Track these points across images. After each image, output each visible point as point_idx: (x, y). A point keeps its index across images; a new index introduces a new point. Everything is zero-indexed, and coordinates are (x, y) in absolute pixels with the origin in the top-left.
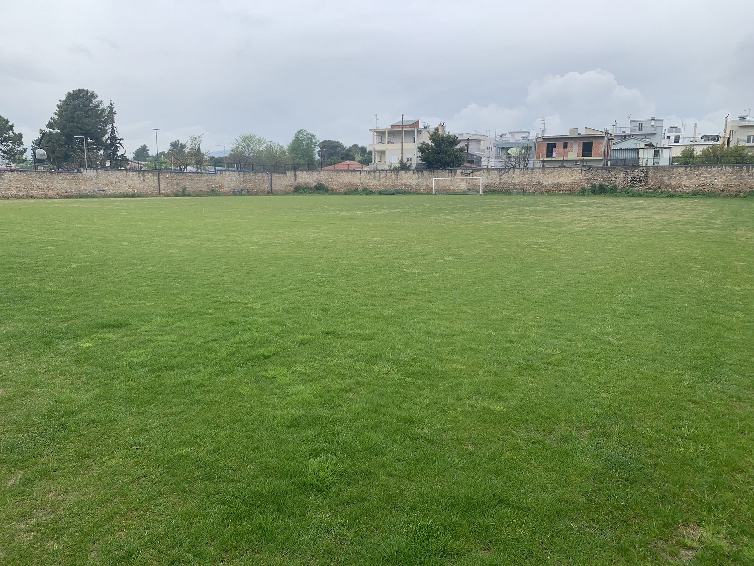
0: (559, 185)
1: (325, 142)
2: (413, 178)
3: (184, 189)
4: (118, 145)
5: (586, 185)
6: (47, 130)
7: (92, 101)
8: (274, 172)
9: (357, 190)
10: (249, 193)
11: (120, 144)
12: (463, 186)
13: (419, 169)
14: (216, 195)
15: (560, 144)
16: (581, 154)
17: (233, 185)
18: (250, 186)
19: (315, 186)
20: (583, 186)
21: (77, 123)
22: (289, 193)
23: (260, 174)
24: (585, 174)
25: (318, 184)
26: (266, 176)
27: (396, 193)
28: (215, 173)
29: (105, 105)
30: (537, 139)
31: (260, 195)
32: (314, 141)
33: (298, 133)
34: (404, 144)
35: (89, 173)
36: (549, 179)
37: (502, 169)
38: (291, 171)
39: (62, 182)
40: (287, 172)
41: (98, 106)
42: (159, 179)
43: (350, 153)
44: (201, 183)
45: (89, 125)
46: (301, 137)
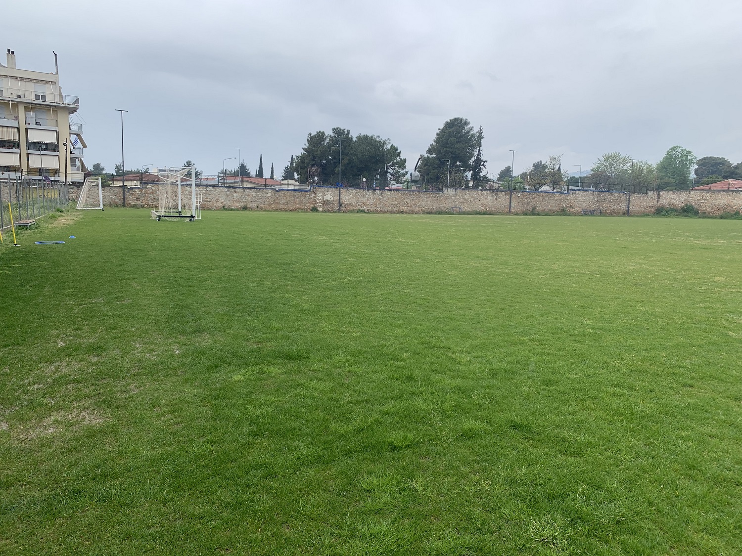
1: (705, 159)
3: (534, 208)
8: (634, 192)
10: (602, 214)
14: (566, 215)
17: (585, 206)
18: (604, 206)
19: (682, 208)
22: (648, 215)
23: (617, 194)
25: (686, 205)
26: (623, 197)
28: (568, 193)
31: (614, 216)
32: (689, 158)
33: (671, 149)
35: (449, 192)
38: (654, 191)
40: (649, 192)
41: (469, 132)
42: (511, 198)
43: (737, 171)
44: (551, 204)
46: (674, 155)
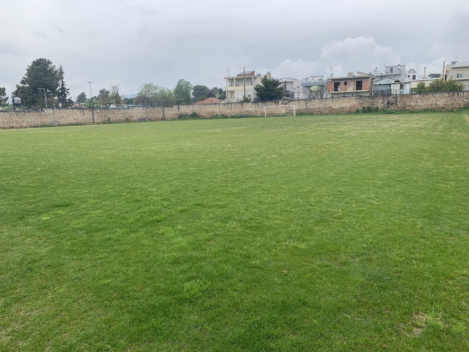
0: (343, 108)
1: (196, 86)
2: (252, 107)
3: (109, 119)
4: (66, 93)
5: (359, 107)
6: (21, 85)
7: (48, 66)
8: (165, 107)
9: (217, 116)
10: (150, 120)
11: (67, 92)
12: (283, 111)
13: (256, 102)
14: (130, 122)
15: (342, 83)
16: (356, 88)
17: (140, 116)
18: (150, 115)
19: (192, 114)
20: (358, 108)
21: (40, 80)
22: (175, 120)
23: (156, 108)
24: (358, 101)
25: (193, 113)
26: (160, 109)
27: (242, 117)
28: (128, 108)
29: (57, 68)
30: (328, 80)
31: (157, 121)
32: (189, 86)
33: (179, 81)
34: (246, 86)
35: (49, 111)
36: (337, 104)
37: (307, 99)
38: (176, 105)
39: (32, 117)
40: (173, 106)
41: (52, 69)
42: (93, 113)
43: (212, 93)
44: (119, 115)
45: (47, 81)
46: (181, 84)
